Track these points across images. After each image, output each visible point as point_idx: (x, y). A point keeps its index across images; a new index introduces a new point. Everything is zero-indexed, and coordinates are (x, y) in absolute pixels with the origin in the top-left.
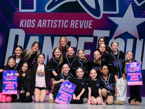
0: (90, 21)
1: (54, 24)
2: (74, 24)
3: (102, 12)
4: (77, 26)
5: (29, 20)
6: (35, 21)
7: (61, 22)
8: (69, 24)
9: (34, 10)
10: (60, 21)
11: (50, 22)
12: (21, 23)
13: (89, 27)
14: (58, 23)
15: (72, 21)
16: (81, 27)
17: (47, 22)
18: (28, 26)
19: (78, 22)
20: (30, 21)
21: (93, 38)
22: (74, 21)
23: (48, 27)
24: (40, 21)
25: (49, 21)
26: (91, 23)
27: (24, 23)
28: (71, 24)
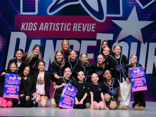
0: (93, 24)
1: (56, 27)
2: (76, 27)
3: (106, 15)
4: (80, 29)
5: (30, 23)
6: (37, 24)
7: (64, 25)
8: (71, 27)
9: (36, 13)
10: (62, 24)
11: (53, 25)
12: (23, 26)
13: (93, 31)
14: (60, 26)
15: (75, 24)
16: (84, 30)
17: (49, 25)
18: (29, 30)
19: (80, 25)
20: (32, 24)
21: (96, 41)
22: (77, 24)
23: (50, 30)
24: (42, 24)
25: (51, 24)
26: (94, 26)
27: (25, 26)
28: (74, 27)
